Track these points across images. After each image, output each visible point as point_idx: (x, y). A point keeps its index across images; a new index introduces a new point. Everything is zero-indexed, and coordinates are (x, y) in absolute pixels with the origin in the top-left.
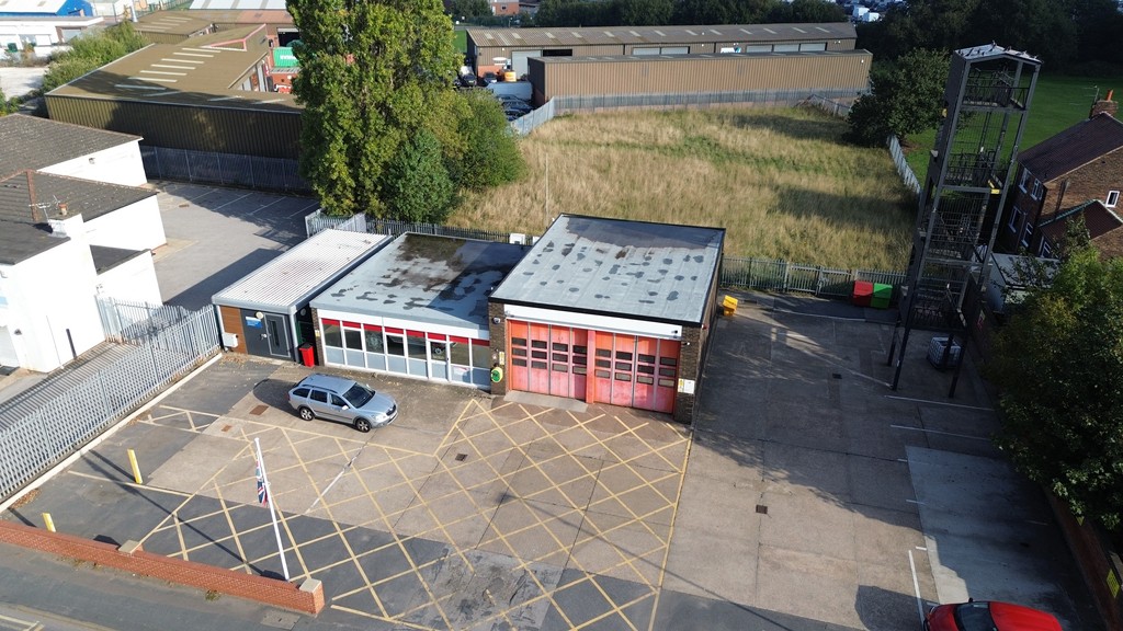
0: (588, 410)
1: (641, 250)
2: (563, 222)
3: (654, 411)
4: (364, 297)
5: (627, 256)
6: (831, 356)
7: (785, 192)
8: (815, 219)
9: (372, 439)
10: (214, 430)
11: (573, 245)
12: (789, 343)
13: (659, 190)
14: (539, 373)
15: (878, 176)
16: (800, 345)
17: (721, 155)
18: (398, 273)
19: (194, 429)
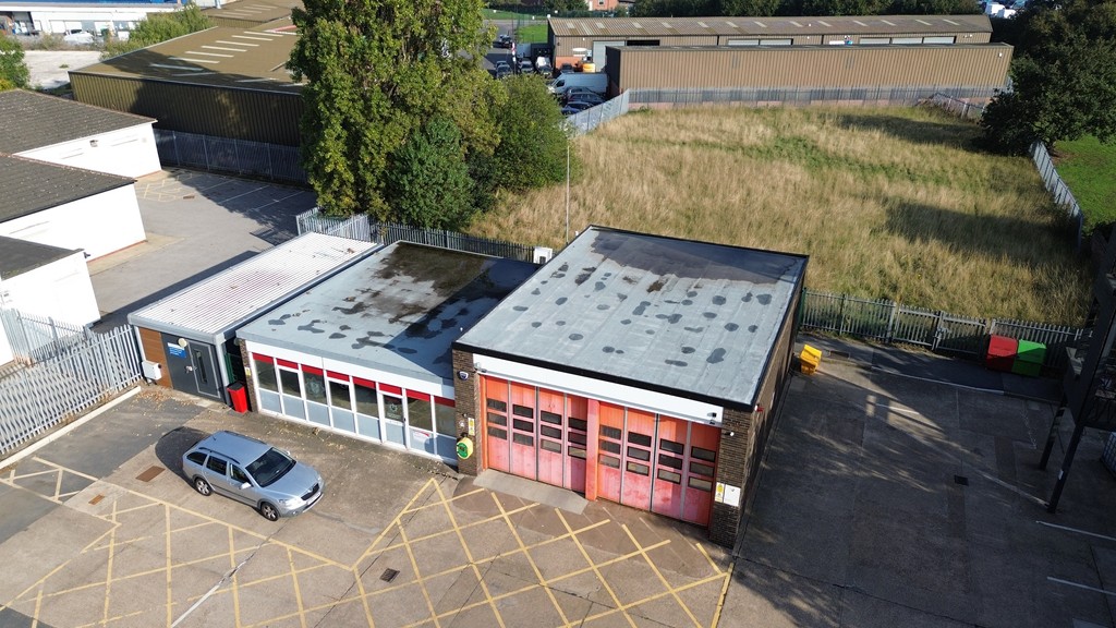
0: (587, 510)
1: (685, 281)
2: (591, 236)
3: (680, 521)
4: (308, 328)
5: (664, 288)
6: (954, 445)
7: (895, 208)
8: (934, 244)
9: (278, 534)
10: (79, 503)
11: (594, 269)
12: (893, 420)
13: (736, 199)
14: (522, 450)
15: (1020, 191)
16: (908, 425)
17: (818, 159)
18: (368, 295)
19: (55, 499)
